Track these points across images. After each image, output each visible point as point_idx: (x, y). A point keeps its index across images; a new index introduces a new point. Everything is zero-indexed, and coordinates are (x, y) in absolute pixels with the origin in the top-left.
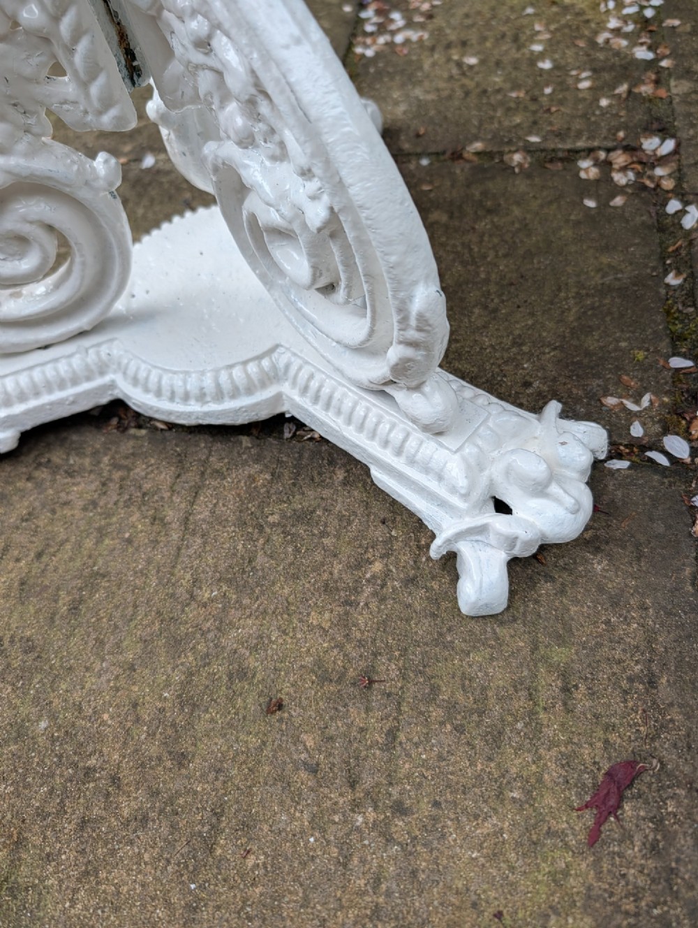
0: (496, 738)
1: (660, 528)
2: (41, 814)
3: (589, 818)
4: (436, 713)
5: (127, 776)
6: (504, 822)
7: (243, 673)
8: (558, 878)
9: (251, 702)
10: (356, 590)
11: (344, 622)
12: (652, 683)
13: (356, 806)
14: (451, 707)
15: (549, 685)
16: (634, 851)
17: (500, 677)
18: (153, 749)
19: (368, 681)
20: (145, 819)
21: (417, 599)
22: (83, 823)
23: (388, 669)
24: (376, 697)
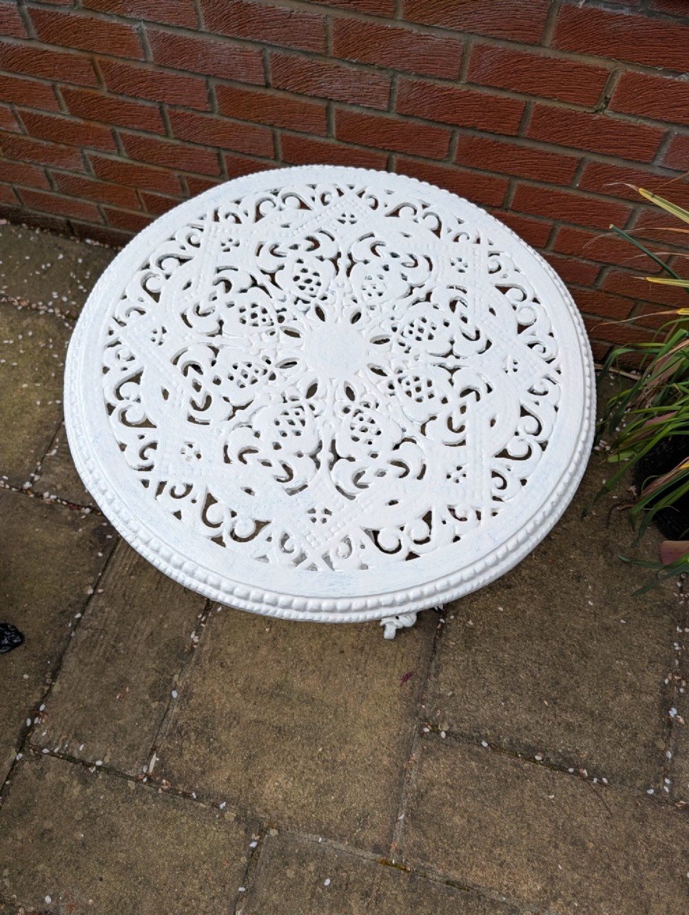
0: (387, 665)
1: (431, 625)
2: (292, 668)
3: (401, 682)
4: (376, 658)
5: (310, 662)
6: (385, 681)
7: (335, 644)
8: (393, 691)
9: (337, 651)
10: (362, 628)
11: (358, 635)
12: (419, 658)
13: (357, 674)
14: (379, 657)
15: (399, 656)
16: (407, 688)
17: (390, 653)
18: (315, 657)
19: (362, 649)
20: (314, 672)
21: (375, 633)
22: (301, 671)
23: (367, 648)
24: (364, 653)
